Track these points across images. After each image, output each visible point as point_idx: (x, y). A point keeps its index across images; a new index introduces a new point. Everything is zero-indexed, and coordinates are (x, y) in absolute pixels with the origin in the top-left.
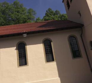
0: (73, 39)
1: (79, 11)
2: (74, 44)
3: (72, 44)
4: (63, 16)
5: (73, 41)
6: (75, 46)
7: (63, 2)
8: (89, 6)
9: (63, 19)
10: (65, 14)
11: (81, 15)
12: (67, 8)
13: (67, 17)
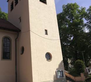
0: (7, 40)
1: (20, 17)
2: (7, 46)
3: (5, 45)
4: (3, 14)
5: (7, 42)
6: (7, 48)
7: (8, 1)
8: (30, 16)
9: (2, 18)
10: (6, 14)
11: (21, 21)
12: (10, 9)
13: (7, 17)
